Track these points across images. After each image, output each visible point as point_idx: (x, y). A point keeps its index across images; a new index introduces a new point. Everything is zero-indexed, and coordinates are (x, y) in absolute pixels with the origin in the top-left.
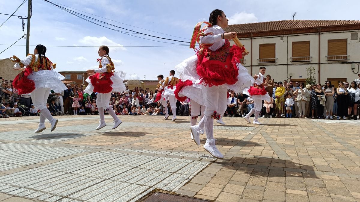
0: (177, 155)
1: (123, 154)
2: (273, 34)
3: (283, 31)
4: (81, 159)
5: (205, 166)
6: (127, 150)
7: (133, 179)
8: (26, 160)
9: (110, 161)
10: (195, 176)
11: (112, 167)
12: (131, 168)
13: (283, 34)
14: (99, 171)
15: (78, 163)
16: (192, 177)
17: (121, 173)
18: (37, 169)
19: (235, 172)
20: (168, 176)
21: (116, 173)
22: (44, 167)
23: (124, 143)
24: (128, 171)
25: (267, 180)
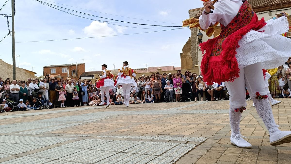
0: (162, 139)
1: (109, 141)
2: (260, 10)
3: (271, 6)
4: (67, 147)
5: (191, 148)
6: (112, 136)
7: (118, 162)
8: (16, 149)
9: (96, 148)
10: (181, 158)
11: (97, 153)
12: (116, 153)
13: (271, 9)
14: (85, 157)
15: (64, 150)
16: (178, 159)
17: (106, 158)
18: (26, 157)
19: (223, 153)
20: (153, 158)
21: (101, 158)
22: (32, 155)
23: (109, 130)
24: (112, 155)
25: (257, 159)
